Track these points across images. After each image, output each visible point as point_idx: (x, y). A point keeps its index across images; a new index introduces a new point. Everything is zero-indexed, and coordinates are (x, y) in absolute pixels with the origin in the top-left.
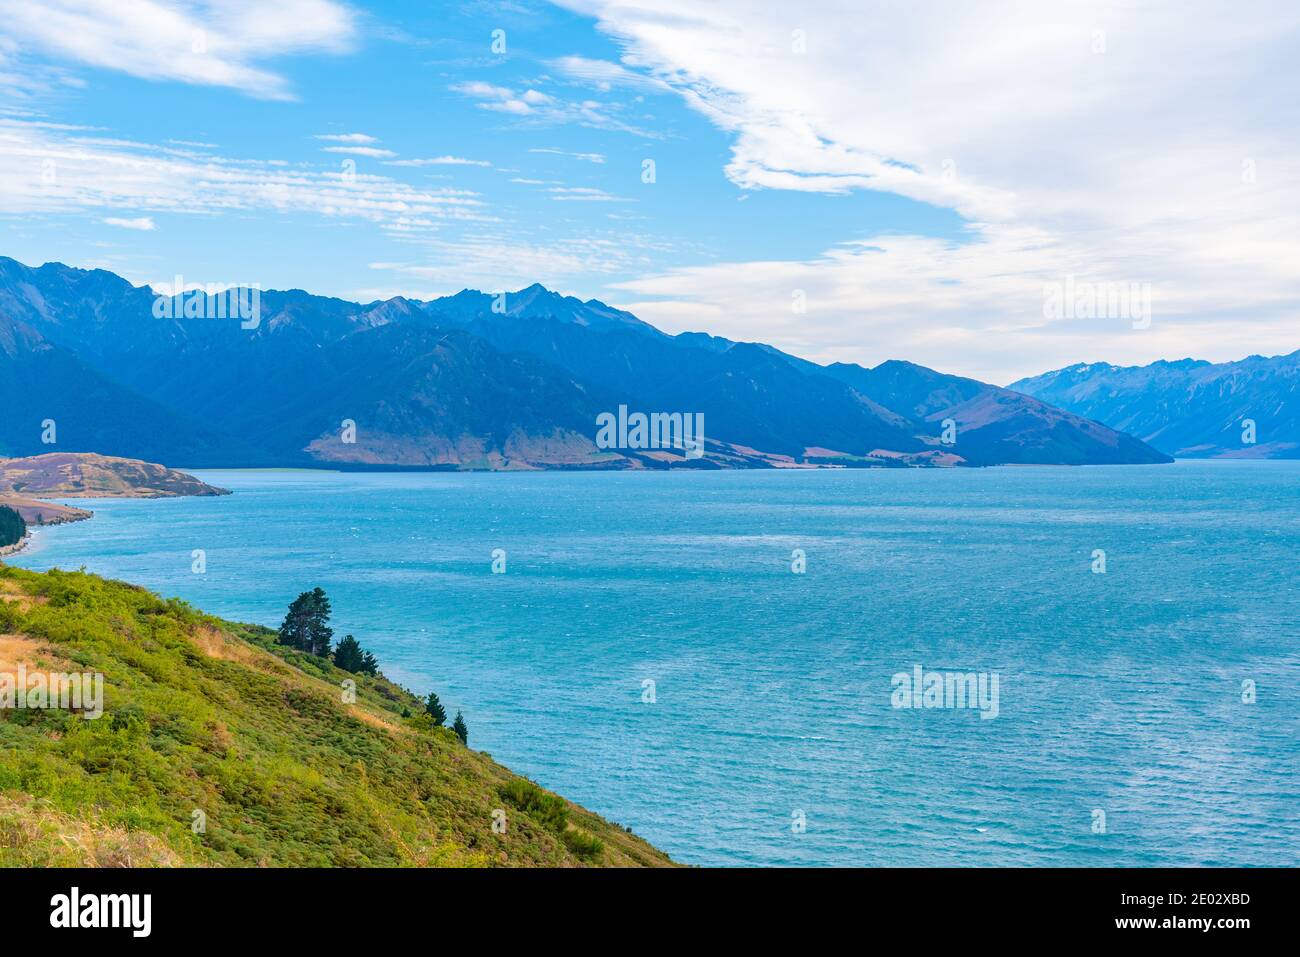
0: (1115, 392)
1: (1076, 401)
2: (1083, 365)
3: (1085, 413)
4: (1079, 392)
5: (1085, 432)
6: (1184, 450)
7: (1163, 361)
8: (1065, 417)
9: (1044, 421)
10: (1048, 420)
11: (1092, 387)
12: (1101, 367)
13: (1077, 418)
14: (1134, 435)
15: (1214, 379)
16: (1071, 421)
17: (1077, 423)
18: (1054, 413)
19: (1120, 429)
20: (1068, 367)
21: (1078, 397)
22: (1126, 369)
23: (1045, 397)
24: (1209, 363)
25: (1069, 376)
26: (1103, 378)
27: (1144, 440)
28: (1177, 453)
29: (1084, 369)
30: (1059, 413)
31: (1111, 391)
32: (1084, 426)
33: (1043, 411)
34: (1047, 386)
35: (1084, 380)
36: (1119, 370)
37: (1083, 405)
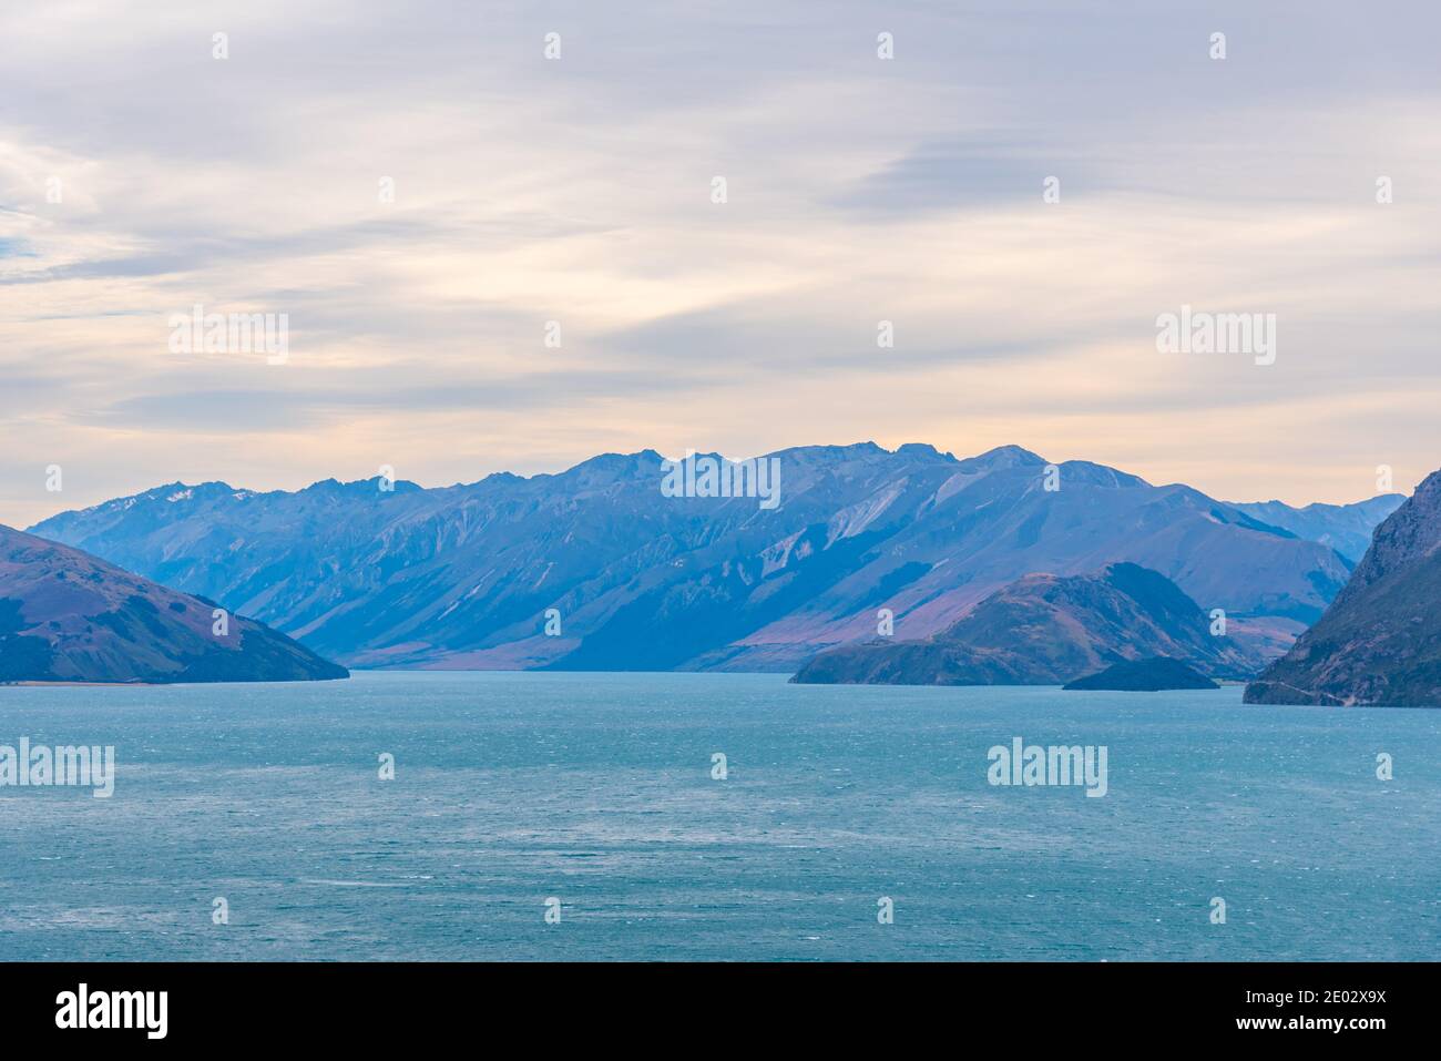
0: (240, 542)
1: (165, 559)
2: (179, 487)
3: (182, 581)
4: (170, 543)
5: (178, 617)
6: (371, 654)
7: (332, 481)
8: (140, 588)
9: (101, 598)
10: (107, 594)
11: (195, 531)
12: (215, 492)
13: (163, 590)
14: (273, 626)
15: (427, 516)
16: (150, 597)
17: (163, 603)
18: (118, 580)
19: (247, 615)
20: (151, 492)
21: (169, 552)
22: (261, 496)
23: (104, 551)
24: (417, 488)
25: (153, 508)
26: (219, 515)
27: (296, 635)
28: (358, 660)
29: (180, 496)
30: (128, 582)
31: (232, 540)
32: (178, 607)
33: (96, 577)
34: (106, 528)
35: (178, 518)
36: (249, 497)
37: (176, 566)
